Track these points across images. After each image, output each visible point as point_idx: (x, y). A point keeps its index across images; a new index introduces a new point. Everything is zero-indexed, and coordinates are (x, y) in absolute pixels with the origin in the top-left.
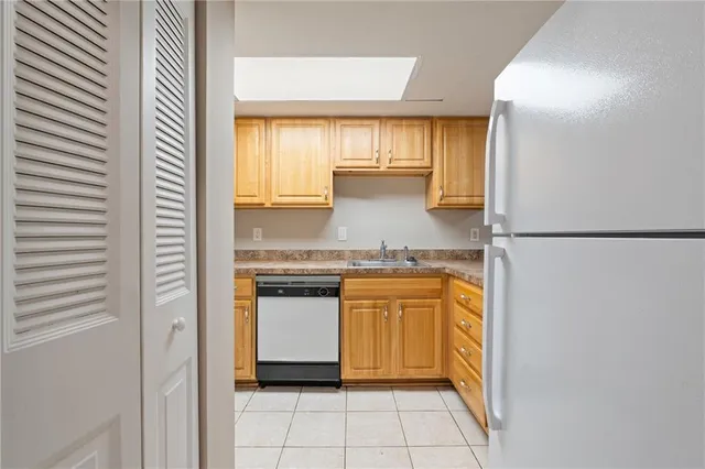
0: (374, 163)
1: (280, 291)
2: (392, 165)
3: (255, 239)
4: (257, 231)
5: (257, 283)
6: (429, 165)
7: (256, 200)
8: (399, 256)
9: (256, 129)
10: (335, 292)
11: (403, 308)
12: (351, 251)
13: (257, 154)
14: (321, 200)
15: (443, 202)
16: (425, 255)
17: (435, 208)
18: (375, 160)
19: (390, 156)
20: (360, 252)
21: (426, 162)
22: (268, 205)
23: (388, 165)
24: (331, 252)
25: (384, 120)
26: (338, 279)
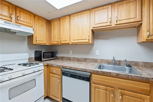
0: (109, 24)
1: (69, 75)
2: (118, 23)
3: (70, 54)
4: (71, 51)
5: (62, 71)
6: (140, 20)
7: (67, 42)
8: (122, 64)
9: (67, 19)
10: (88, 79)
11: (122, 95)
12: (100, 59)
13: (67, 27)
14: (87, 41)
15: (149, 38)
16: (136, 64)
17: (143, 42)
18: (109, 22)
19: (116, 19)
20: (104, 60)
21: (138, 18)
22: (70, 43)
23: (116, 23)
24: (93, 59)
25: (114, 4)
26: (89, 74)
